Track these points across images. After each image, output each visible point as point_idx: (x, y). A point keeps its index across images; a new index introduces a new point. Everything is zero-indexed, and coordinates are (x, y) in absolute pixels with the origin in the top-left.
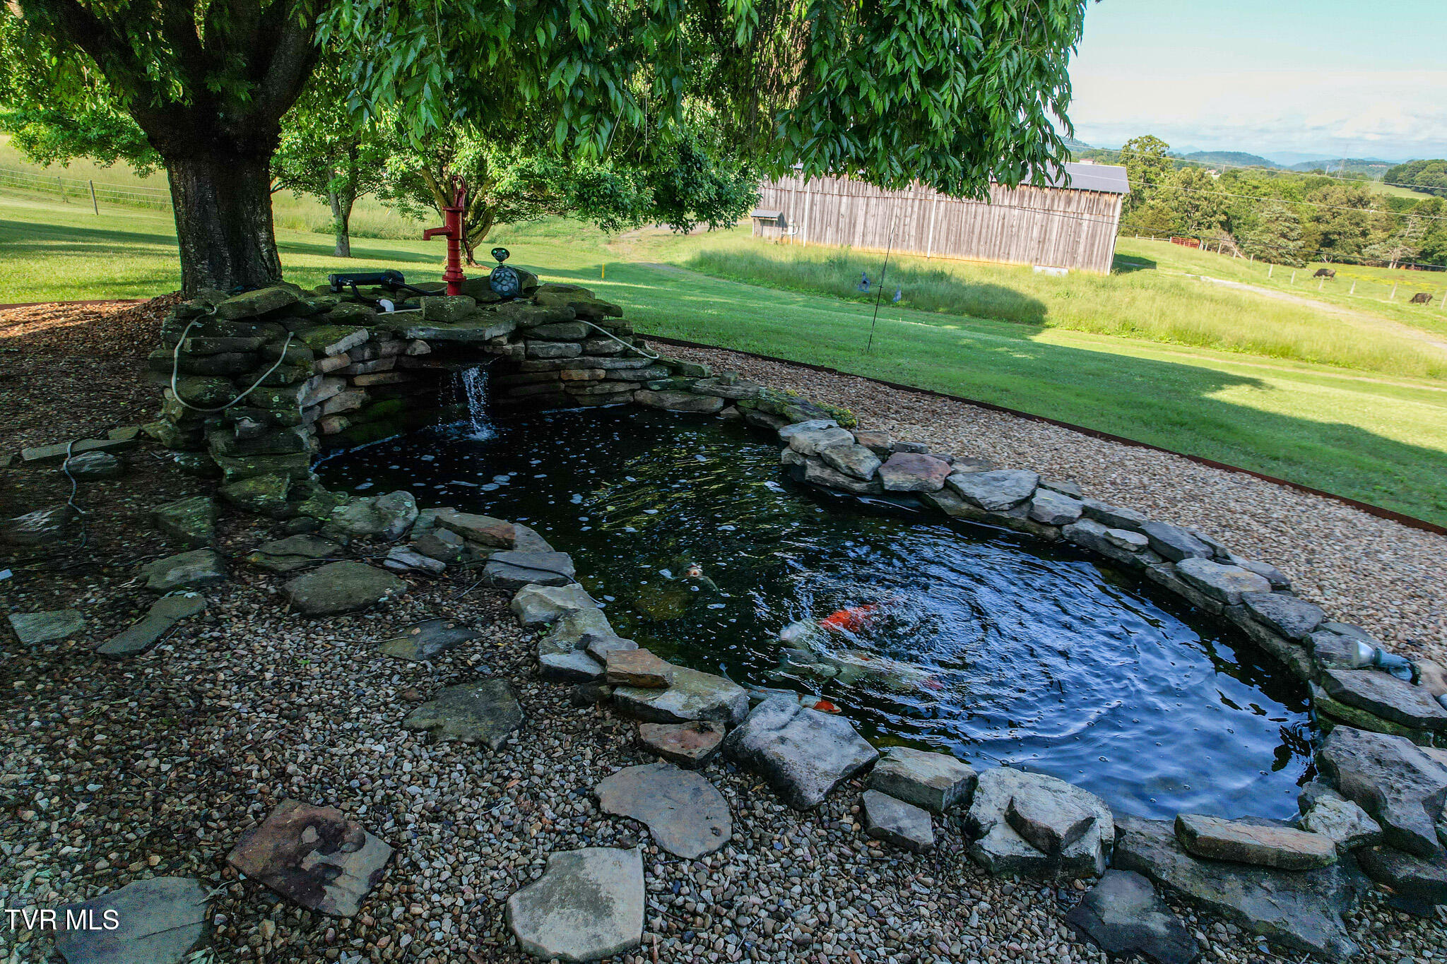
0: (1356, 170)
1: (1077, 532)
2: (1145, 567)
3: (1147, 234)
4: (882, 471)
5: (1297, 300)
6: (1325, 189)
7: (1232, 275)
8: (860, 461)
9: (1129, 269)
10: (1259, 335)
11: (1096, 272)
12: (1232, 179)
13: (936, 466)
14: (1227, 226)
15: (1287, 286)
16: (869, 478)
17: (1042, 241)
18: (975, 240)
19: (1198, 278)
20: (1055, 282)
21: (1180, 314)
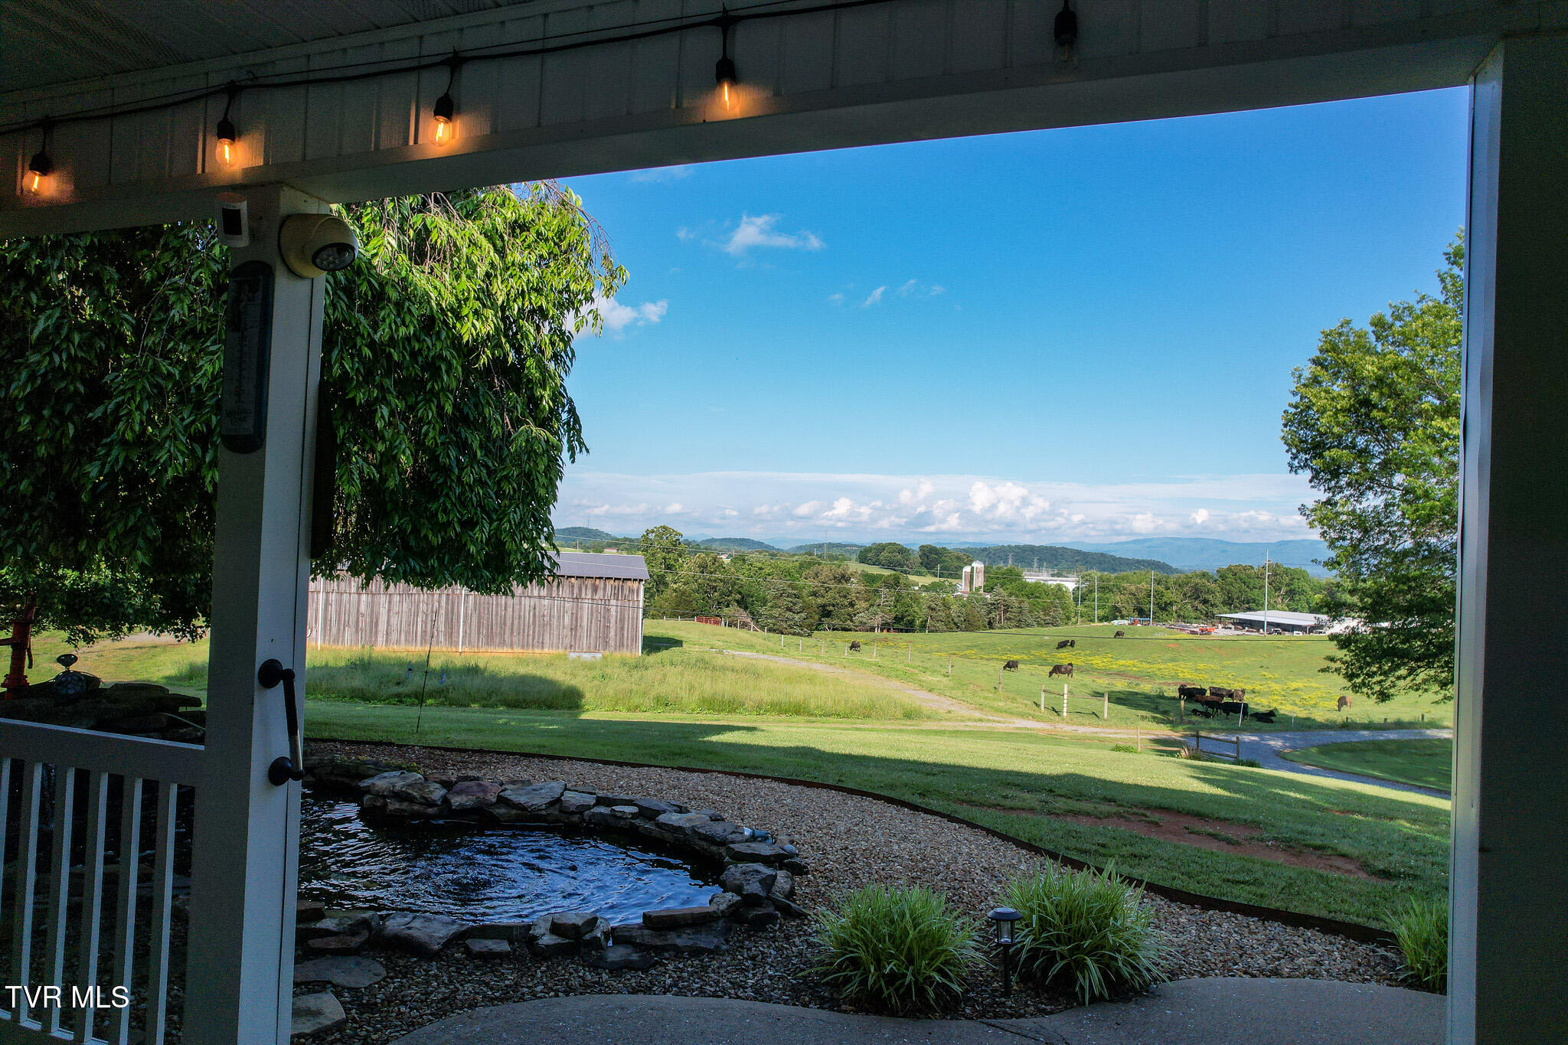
0: (835, 552)
1: (594, 814)
2: (638, 827)
3: (674, 616)
4: (449, 796)
5: (804, 664)
6: (815, 568)
7: (751, 647)
8: (431, 792)
9: (658, 649)
10: (777, 697)
11: (628, 654)
12: (741, 563)
13: (490, 787)
14: (743, 603)
15: (796, 653)
16: (439, 803)
17: (574, 628)
18: (508, 632)
19: (721, 652)
20: (591, 667)
21: (708, 686)
